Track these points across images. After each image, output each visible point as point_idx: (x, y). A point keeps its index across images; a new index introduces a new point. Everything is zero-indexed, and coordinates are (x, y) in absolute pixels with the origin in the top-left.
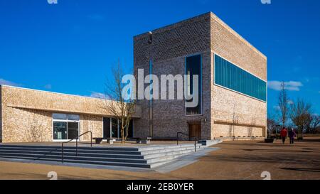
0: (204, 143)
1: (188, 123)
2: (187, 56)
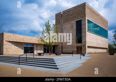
0: (84, 55)
1: (77, 47)
2: (76, 20)
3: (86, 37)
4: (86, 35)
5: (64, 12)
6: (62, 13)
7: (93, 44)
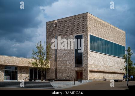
1: (76, 71)
2: (76, 35)
3: (88, 58)
4: (87, 56)
5: (60, 21)
6: (56, 21)
7: (98, 68)
